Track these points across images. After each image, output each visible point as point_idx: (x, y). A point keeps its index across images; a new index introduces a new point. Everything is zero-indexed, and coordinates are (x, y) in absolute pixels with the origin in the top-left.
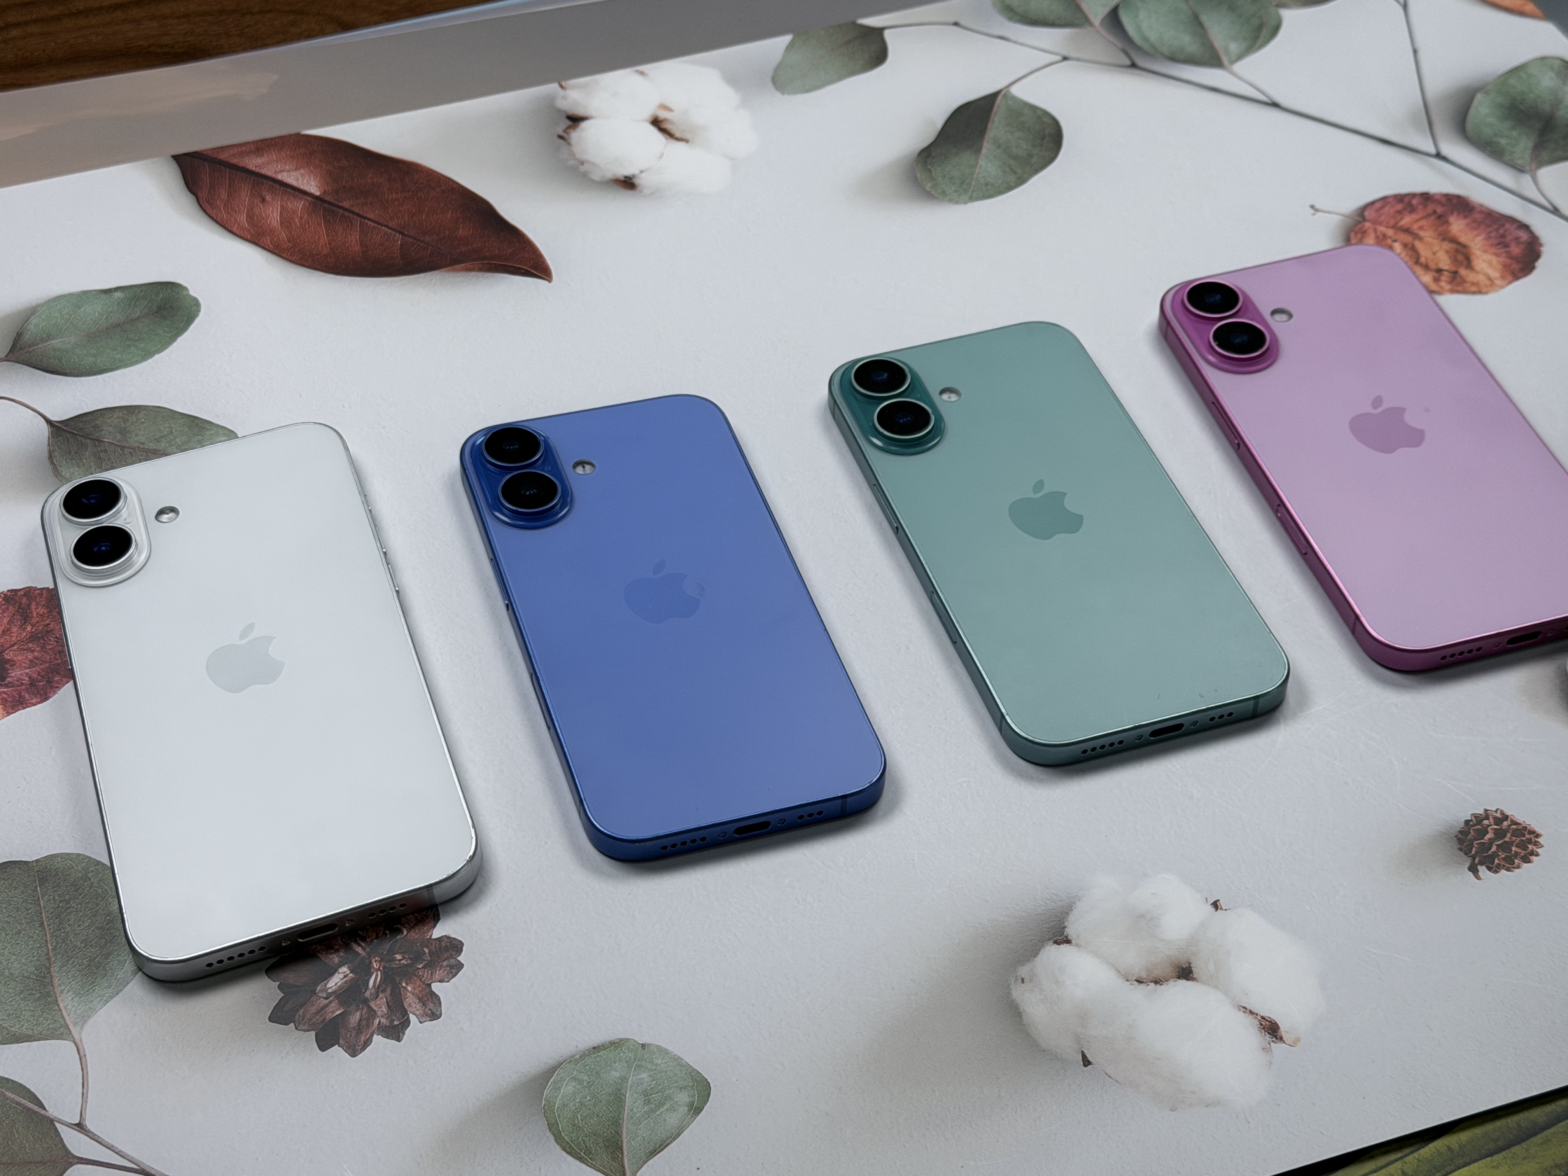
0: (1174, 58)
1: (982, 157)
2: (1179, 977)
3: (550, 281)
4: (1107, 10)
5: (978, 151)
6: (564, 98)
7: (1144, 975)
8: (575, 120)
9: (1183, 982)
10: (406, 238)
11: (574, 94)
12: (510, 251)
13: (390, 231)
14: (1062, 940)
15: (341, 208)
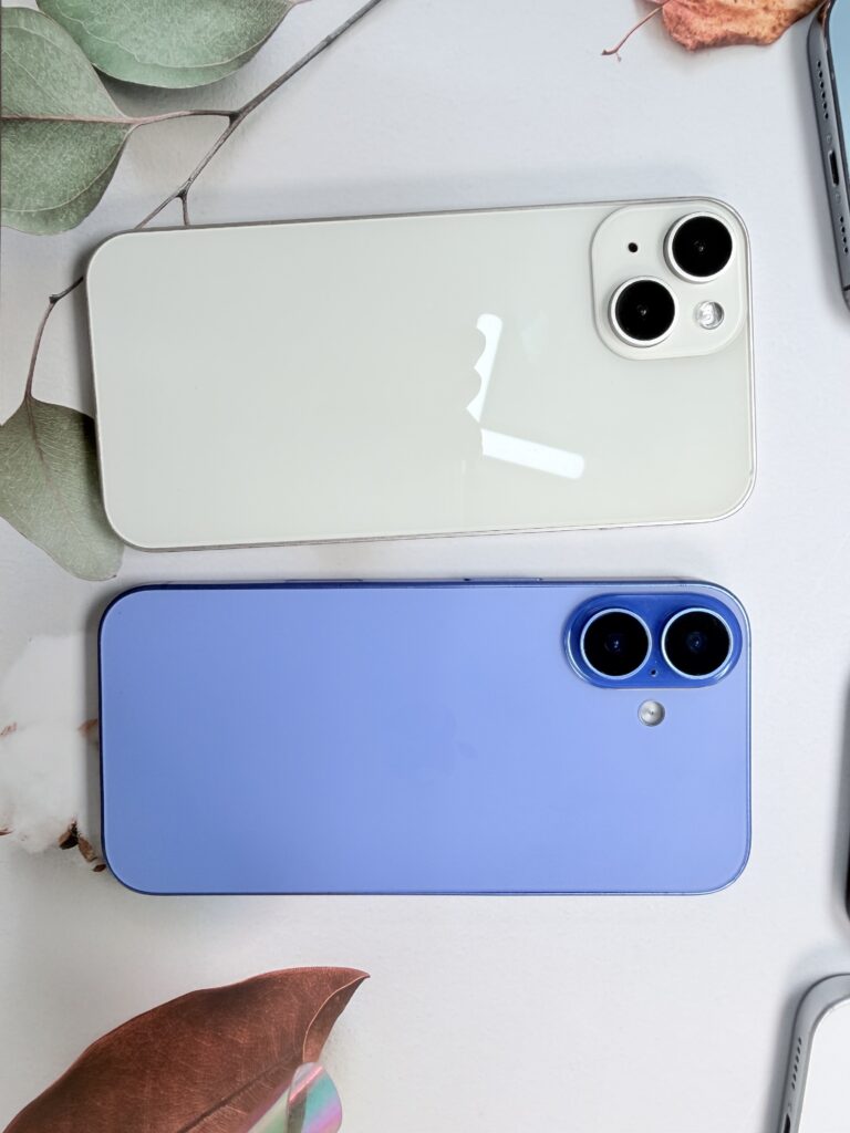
0: (245, 59)
3: (369, 977)
4: (102, 89)
10: (234, 1101)
11: (20, 825)
12: (295, 999)
13: (214, 1115)
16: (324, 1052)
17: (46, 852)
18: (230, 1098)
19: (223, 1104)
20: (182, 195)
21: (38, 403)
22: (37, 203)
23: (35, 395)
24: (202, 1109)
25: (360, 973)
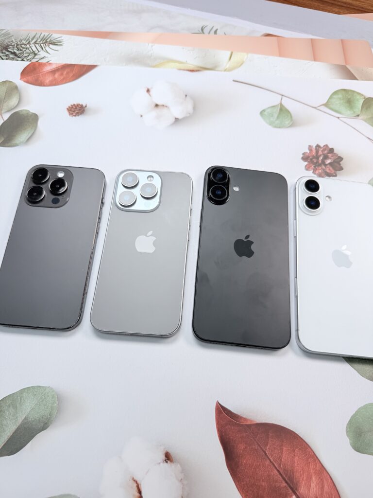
1: (26, 414)
3: (218, 401)
5: (25, 419)
9: (158, 104)
10: (264, 450)
12: (227, 427)
13: (270, 457)
14: (177, 119)
15: (286, 482)
16: (244, 416)
18: (263, 450)
19: (266, 454)
24: (268, 462)
25: (217, 404)
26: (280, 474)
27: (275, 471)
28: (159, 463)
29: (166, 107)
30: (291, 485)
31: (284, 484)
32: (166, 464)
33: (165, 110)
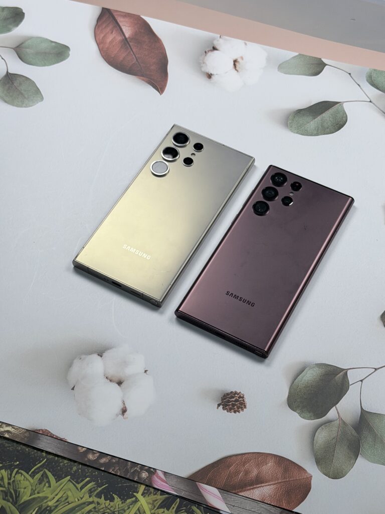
2: (117, 383)
3: (161, 95)
6: (218, 41)
7: (109, 377)
8: (214, 49)
11: (221, 41)
12: (159, 80)
13: (134, 57)
14: (100, 355)
15: (129, 44)
16: (143, 82)
17: (213, 44)
18: (138, 62)
19: (137, 60)
20: (370, 102)
21: (324, 67)
22: (374, 75)
23: (327, 66)
26: (131, 48)
27: (134, 51)
28: (217, 74)
29: (107, 378)
30: (126, 42)
31: (131, 44)
32: (212, 73)
33: (111, 372)
